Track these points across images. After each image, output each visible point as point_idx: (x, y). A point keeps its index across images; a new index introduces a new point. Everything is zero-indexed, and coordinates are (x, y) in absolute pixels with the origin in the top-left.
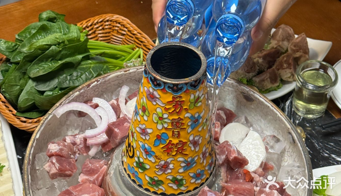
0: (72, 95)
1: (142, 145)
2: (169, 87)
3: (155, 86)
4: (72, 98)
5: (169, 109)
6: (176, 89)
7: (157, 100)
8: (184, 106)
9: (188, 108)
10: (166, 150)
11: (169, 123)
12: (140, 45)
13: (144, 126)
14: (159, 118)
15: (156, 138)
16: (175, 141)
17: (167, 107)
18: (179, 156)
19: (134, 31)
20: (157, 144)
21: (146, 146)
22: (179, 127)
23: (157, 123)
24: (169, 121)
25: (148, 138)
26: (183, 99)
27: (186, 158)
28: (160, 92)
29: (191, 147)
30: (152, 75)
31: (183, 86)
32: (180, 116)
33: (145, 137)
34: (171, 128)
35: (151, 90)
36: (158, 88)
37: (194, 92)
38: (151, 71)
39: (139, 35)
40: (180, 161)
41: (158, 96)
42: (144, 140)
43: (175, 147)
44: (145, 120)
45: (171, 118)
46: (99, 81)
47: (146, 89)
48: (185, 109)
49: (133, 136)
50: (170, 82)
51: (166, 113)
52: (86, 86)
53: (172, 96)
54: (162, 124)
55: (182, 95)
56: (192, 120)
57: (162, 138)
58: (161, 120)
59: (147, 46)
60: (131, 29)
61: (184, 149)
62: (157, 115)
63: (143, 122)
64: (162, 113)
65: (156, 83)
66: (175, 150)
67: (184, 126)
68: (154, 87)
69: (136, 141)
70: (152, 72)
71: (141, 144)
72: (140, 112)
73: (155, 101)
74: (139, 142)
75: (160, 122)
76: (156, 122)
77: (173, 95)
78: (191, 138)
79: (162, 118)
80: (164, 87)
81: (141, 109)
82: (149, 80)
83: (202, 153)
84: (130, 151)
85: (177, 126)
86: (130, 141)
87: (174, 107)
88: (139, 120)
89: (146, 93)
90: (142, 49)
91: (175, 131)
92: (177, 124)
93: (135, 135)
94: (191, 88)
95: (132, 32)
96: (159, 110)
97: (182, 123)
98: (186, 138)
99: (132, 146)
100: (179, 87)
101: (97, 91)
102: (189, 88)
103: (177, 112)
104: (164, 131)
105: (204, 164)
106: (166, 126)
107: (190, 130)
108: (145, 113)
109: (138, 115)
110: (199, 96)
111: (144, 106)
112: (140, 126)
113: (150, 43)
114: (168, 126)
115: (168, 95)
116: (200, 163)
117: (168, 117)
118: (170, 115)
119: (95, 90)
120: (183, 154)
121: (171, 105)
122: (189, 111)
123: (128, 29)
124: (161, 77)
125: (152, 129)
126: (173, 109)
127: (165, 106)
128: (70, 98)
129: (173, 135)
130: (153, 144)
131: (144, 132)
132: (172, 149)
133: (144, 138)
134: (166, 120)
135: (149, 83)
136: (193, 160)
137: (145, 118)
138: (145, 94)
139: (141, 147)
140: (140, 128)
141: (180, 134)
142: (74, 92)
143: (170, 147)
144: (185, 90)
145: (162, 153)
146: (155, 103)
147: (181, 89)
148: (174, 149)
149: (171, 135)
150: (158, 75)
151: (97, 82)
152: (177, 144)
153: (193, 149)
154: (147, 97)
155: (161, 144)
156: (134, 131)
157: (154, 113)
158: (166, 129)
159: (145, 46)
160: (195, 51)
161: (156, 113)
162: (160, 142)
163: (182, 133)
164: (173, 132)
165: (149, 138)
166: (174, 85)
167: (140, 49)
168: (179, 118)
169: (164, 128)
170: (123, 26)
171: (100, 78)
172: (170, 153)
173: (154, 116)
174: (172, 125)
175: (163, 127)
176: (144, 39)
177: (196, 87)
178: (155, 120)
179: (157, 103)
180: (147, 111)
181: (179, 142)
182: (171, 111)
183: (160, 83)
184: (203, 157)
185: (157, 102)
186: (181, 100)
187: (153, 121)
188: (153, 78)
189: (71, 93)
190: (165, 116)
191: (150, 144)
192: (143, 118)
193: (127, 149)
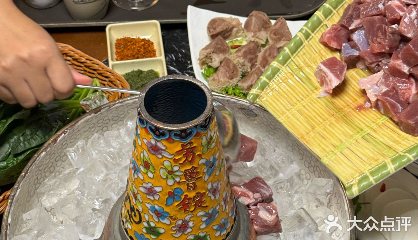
0: (38, 158)
1: (151, 207)
2: (176, 135)
3: (158, 136)
4: (38, 161)
5: (179, 160)
6: (184, 135)
7: (163, 152)
8: (197, 152)
9: (201, 153)
10: (182, 207)
11: (182, 175)
12: (94, 74)
13: (150, 185)
14: (168, 173)
15: (168, 196)
16: (192, 195)
17: (177, 158)
18: (198, 211)
19: (81, 59)
20: (170, 202)
21: (156, 207)
22: (194, 178)
23: (167, 178)
24: (182, 174)
25: (157, 198)
26: (195, 145)
27: (207, 211)
28: (165, 143)
29: (211, 196)
30: (152, 125)
31: (193, 130)
32: (193, 165)
33: (154, 197)
34: (185, 181)
35: (153, 142)
36: (161, 139)
37: (206, 133)
38: (149, 120)
39: (88, 62)
40: (200, 216)
41: (163, 148)
42: (153, 201)
43: (193, 201)
44: (150, 178)
45: (183, 170)
46: (67, 132)
47: (145, 141)
48: (198, 155)
49: (136, 198)
50: (176, 128)
51: (176, 165)
52: (52, 142)
53: (181, 144)
54: (174, 179)
55: (192, 141)
56: (207, 166)
57: (175, 195)
58: (171, 174)
59: (102, 74)
60: (77, 56)
61: (203, 200)
62: (166, 169)
63: (147, 180)
64: (172, 166)
65: (158, 133)
66: (193, 204)
67: (199, 175)
68: (156, 137)
69: (142, 203)
70: (151, 121)
71: (149, 206)
72: (142, 169)
73: (160, 154)
74: (146, 204)
75: (170, 176)
76: (165, 177)
77: (182, 142)
78: (209, 186)
79: (171, 171)
80: (170, 135)
81: (142, 166)
82: (148, 131)
83: (223, 199)
84: (135, 215)
85: (191, 177)
86: (132, 204)
87: (185, 156)
88: (142, 178)
89: (147, 146)
90: (97, 79)
91: (189, 183)
92: (191, 175)
93: (139, 197)
94: (202, 130)
95: (79, 60)
96: (166, 164)
97: (197, 172)
98: (203, 188)
99: (137, 210)
100: (188, 132)
101: (65, 144)
102: (199, 131)
103: (189, 161)
104: (176, 186)
105: (227, 211)
106: (178, 179)
107: (206, 178)
108: (149, 170)
109: (140, 172)
110: (211, 137)
111: (146, 161)
112: (144, 185)
113: (105, 69)
114: (181, 180)
115: (176, 143)
116: (223, 211)
117: (179, 169)
118: (182, 166)
119: (62, 144)
120: (203, 207)
121: (180, 154)
122: (203, 157)
123: (73, 57)
124: (163, 125)
125: (160, 186)
126: (184, 159)
127: (174, 157)
128: (36, 161)
129: (188, 189)
130: (165, 203)
131: (151, 191)
132: (190, 204)
133: (152, 198)
134: (177, 173)
135: (149, 134)
136: (214, 210)
137: (150, 175)
138: (146, 148)
139: (149, 209)
140: (145, 187)
141: (196, 185)
142: (39, 153)
143: (186, 203)
144: (195, 133)
145: (178, 211)
146: (160, 156)
147: (190, 134)
148: (191, 204)
149: (186, 189)
150: (160, 123)
151: (65, 134)
152: (194, 197)
153: (213, 198)
154: (148, 150)
155: (175, 202)
156: (136, 191)
157: (161, 168)
158: (179, 183)
159: (100, 74)
160: (194, 82)
161: (163, 167)
162: (174, 199)
163: (198, 184)
164: (188, 185)
165: (159, 197)
166: (182, 131)
167: (95, 79)
168: (193, 167)
169: (175, 183)
170: (65, 55)
171: (67, 127)
172: (188, 210)
173: (162, 171)
174: (185, 177)
175: (175, 181)
176: (96, 66)
177: (207, 127)
178: (164, 175)
179: (163, 156)
180: (151, 166)
181: (196, 194)
182: (181, 162)
183: (163, 132)
184: (225, 203)
185: (163, 154)
186: (193, 146)
187: (161, 177)
188: (153, 128)
189: (36, 155)
190: (176, 169)
191: (162, 204)
192: (146, 175)
193: (130, 213)
